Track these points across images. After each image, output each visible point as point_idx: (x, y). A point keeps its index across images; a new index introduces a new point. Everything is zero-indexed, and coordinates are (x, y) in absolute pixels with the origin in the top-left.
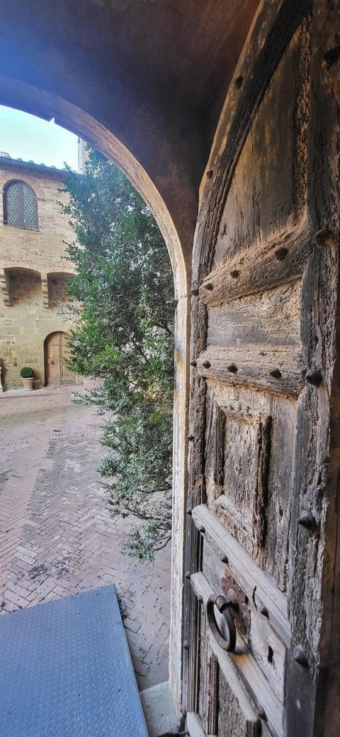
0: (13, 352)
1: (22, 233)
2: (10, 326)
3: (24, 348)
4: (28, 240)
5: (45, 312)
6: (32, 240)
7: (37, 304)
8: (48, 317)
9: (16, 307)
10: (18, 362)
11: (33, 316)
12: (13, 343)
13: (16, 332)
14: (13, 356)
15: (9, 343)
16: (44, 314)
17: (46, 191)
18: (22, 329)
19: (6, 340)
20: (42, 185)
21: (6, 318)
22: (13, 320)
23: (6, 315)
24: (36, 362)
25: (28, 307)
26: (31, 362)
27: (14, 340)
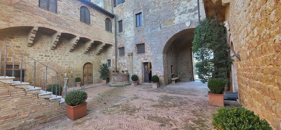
0: (71, 71)
1: (86, 25)
2: (70, 60)
3: (75, 69)
4: (88, 28)
5: (84, 55)
6: (89, 28)
7: (81, 52)
8: (85, 57)
9: (73, 52)
10: (73, 75)
11: (79, 56)
12: (71, 67)
13: (73, 62)
14: (71, 73)
15: (69, 67)
16: (83, 55)
17: (94, 12)
18: (75, 61)
19: (68, 66)
20: (93, 10)
21: (69, 57)
22: (72, 57)
23: (69, 55)
24: (80, 75)
25: (78, 53)
26: (78, 75)
27: (72, 66)
